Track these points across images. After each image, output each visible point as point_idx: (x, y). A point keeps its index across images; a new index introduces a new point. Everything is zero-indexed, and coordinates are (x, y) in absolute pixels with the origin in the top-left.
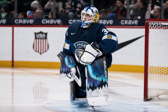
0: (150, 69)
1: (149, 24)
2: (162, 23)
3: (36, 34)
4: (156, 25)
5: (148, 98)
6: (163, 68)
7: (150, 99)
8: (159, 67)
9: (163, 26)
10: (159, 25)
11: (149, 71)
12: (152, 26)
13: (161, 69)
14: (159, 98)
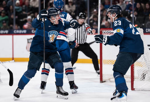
0: (104, 61)
1: (102, 32)
2: (111, 31)
3: (28, 40)
4: (107, 32)
5: (103, 81)
6: (112, 61)
7: (105, 82)
8: (110, 60)
9: (112, 33)
10: (109, 33)
11: (103, 63)
12: (104, 33)
13: (111, 61)
14: (110, 81)
